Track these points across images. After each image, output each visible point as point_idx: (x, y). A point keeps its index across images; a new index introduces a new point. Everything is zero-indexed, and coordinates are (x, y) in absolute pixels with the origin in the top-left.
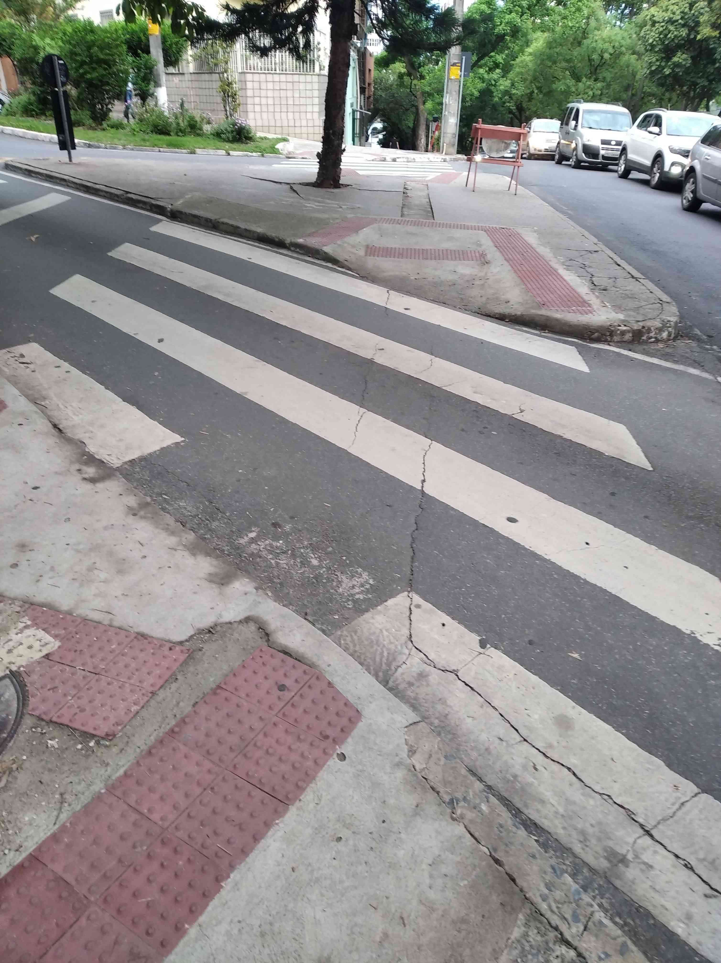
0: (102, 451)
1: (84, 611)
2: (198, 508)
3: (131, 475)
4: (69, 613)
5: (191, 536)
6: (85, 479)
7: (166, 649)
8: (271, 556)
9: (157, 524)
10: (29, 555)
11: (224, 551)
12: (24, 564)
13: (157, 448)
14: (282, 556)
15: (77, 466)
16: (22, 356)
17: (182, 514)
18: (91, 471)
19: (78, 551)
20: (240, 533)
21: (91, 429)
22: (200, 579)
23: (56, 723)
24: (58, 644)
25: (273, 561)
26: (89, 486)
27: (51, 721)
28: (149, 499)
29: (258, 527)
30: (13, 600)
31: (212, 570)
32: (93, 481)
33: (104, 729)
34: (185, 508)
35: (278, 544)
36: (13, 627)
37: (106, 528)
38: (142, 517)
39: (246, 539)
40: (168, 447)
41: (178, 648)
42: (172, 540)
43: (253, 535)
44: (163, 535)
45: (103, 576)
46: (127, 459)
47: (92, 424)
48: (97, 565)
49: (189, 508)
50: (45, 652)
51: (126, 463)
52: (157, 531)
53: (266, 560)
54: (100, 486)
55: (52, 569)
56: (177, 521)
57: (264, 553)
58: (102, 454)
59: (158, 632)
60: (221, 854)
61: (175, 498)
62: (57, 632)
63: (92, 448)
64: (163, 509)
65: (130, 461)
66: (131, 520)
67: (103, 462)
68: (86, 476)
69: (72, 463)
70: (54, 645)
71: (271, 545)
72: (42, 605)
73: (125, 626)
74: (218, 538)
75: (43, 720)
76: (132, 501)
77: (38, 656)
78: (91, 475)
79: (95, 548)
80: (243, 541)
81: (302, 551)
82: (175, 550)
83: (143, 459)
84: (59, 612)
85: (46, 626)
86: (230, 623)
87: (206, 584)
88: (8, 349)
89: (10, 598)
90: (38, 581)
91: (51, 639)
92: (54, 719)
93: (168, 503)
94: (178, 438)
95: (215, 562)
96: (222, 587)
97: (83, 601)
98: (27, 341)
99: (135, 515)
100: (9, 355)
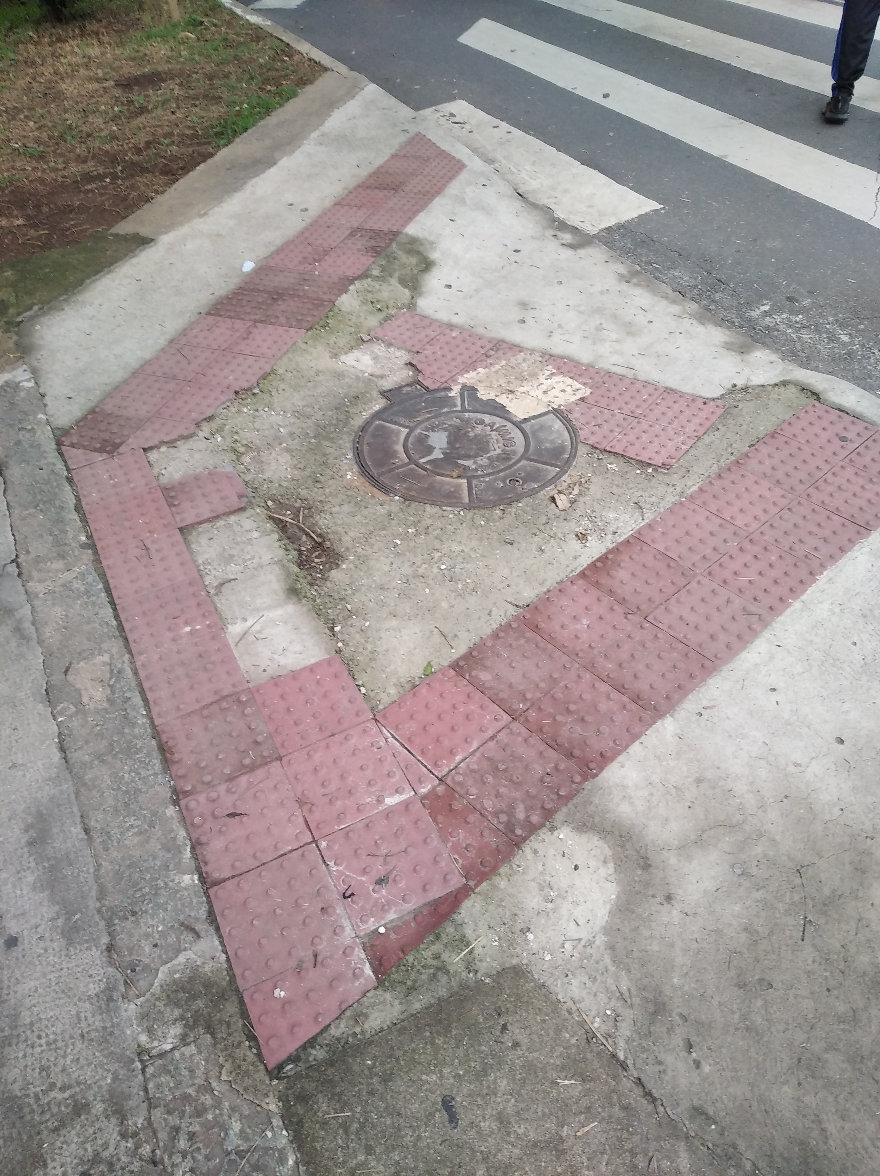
0: (572, 217)
1: (604, 364)
2: (696, 279)
3: (611, 243)
4: (591, 366)
5: (695, 306)
6: (563, 245)
7: (700, 402)
8: (790, 330)
9: (654, 292)
10: (532, 313)
11: (734, 322)
12: (530, 321)
13: (635, 215)
14: (804, 331)
15: (552, 232)
16: (452, 115)
17: (679, 283)
18: (567, 237)
19: (581, 313)
20: (750, 305)
21: (554, 194)
22: (716, 346)
23: (610, 452)
24: (588, 391)
25: (794, 336)
26: (570, 252)
27: (605, 450)
28: (639, 268)
29: (771, 300)
30: (532, 351)
31: (727, 339)
32: (573, 247)
33: (658, 460)
34: (682, 278)
35: (798, 319)
36: (541, 373)
37: (601, 293)
38: (635, 285)
39: (758, 312)
40: (646, 214)
41: (712, 403)
42: (676, 309)
43: (766, 308)
44: (664, 303)
45: (614, 336)
46: (603, 226)
47: (553, 188)
48: (604, 326)
49: (687, 279)
50: (578, 397)
51: (602, 230)
52: (656, 298)
53: (784, 333)
54: (582, 252)
55: (560, 326)
56: (674, 291)
57: (781, 327)
58: (574, 221)
59: (686, 388)
60: (810, 556)
61: (668, 268)
62: (584, 381)
63: (561, 214)
64: (657, 278)
65: (607, 229)
66: (624, 286)
67: (577, 229)
68: (564, 242)
69: (544, 228)
70: (585, 392)
71: (789, 319)
72: (562, 357)
73: (651, 381)
74: (725, 310)
75: (596, 448)
76: (622, 269)
77: (573, 399)
78: (569, 241)
79: (598, 311)
80: (755, 314)
81: (828, 326)
82: (682, 318)
83: (621, 227)
84: (582, 364)
85: (571, 375)
86: (763, 386)
87: (725, 351)
88: (434, 108)
89: (528, 349)
90: (550, 336)
91: (581, 386)
92: (608, 448)
93: (660, 273)
94: (657, 206)
95: (728, 332)
96: (744, 355)
97: (601, 356)
98: (452, 98)
99: (628, 282)
100: (438, 115)
